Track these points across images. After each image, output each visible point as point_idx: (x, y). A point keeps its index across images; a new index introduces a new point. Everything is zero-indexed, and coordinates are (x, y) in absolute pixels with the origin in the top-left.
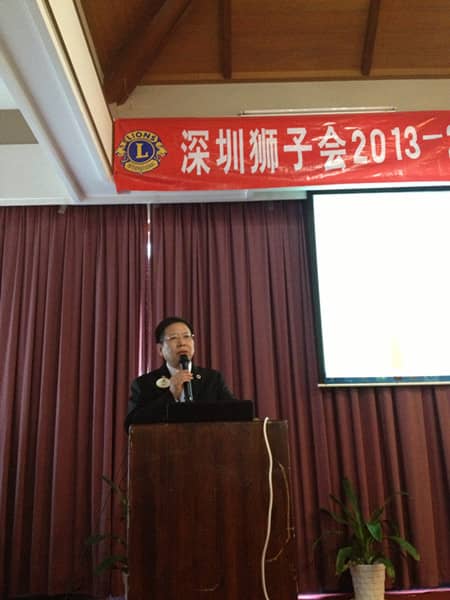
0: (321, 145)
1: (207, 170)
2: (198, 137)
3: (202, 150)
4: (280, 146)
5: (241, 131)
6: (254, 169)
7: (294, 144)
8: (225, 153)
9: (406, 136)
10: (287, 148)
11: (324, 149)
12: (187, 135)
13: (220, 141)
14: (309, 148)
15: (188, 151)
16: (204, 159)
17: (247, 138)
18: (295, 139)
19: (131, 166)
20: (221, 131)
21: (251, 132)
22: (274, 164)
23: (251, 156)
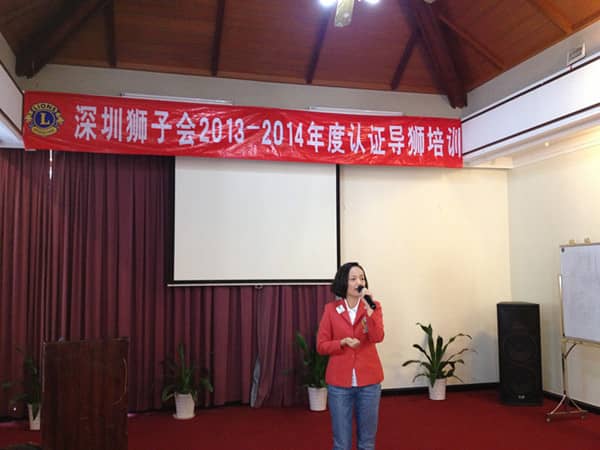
0: (178, 126)
1: (94, 136)
2: (88, 112)
3: (91, 122)
4: (149, 123)
5: (121, 110)
6: (129, 139)
7: (158, 123)
8: (108, 125)
9: (236, 125)
10: (154, 126)
11: (180, 129)
12: (80, 109)
13: (105, 116)
14: (169, 127)
15: (80, 121)
16: (93, 129)
17: (125, 115)
18: (160, 119)
19: (36, 130)
20: (106, 109)
21: (128, 112)
22: (144, 138)
23: (128, 129)
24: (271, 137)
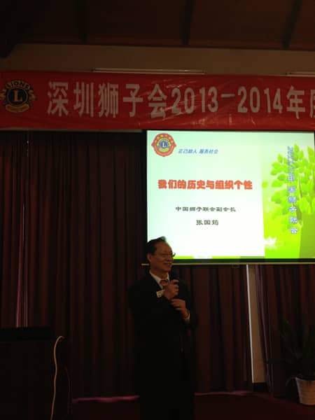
2: (60, 87)
4: (120, 98)
5: (92, 84)
6: (101, 114)
7: (130, 96)
8: (80, 100)
9: (210, 94)
10: (126, 99)
11: (152, 101)
12: (53, 85)
14: (140, 100)
15: (53, 98)
16: (64, 104)
17: (97, 90)
18: (131, 92)
19: (9, 108)
20: (78, 84)
23: (100, 104)
24: (247, 104)
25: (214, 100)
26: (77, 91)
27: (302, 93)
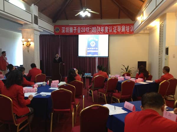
0: (78, 29)
1: (65, 32)
2: (64, 28)
4: (73, 29)
15: (62, 30)
21: (70, 28)
22: (72, 32)
24: (94, 30)
25: (88, 30)
26: (66, 29)
27: (104, 28)
